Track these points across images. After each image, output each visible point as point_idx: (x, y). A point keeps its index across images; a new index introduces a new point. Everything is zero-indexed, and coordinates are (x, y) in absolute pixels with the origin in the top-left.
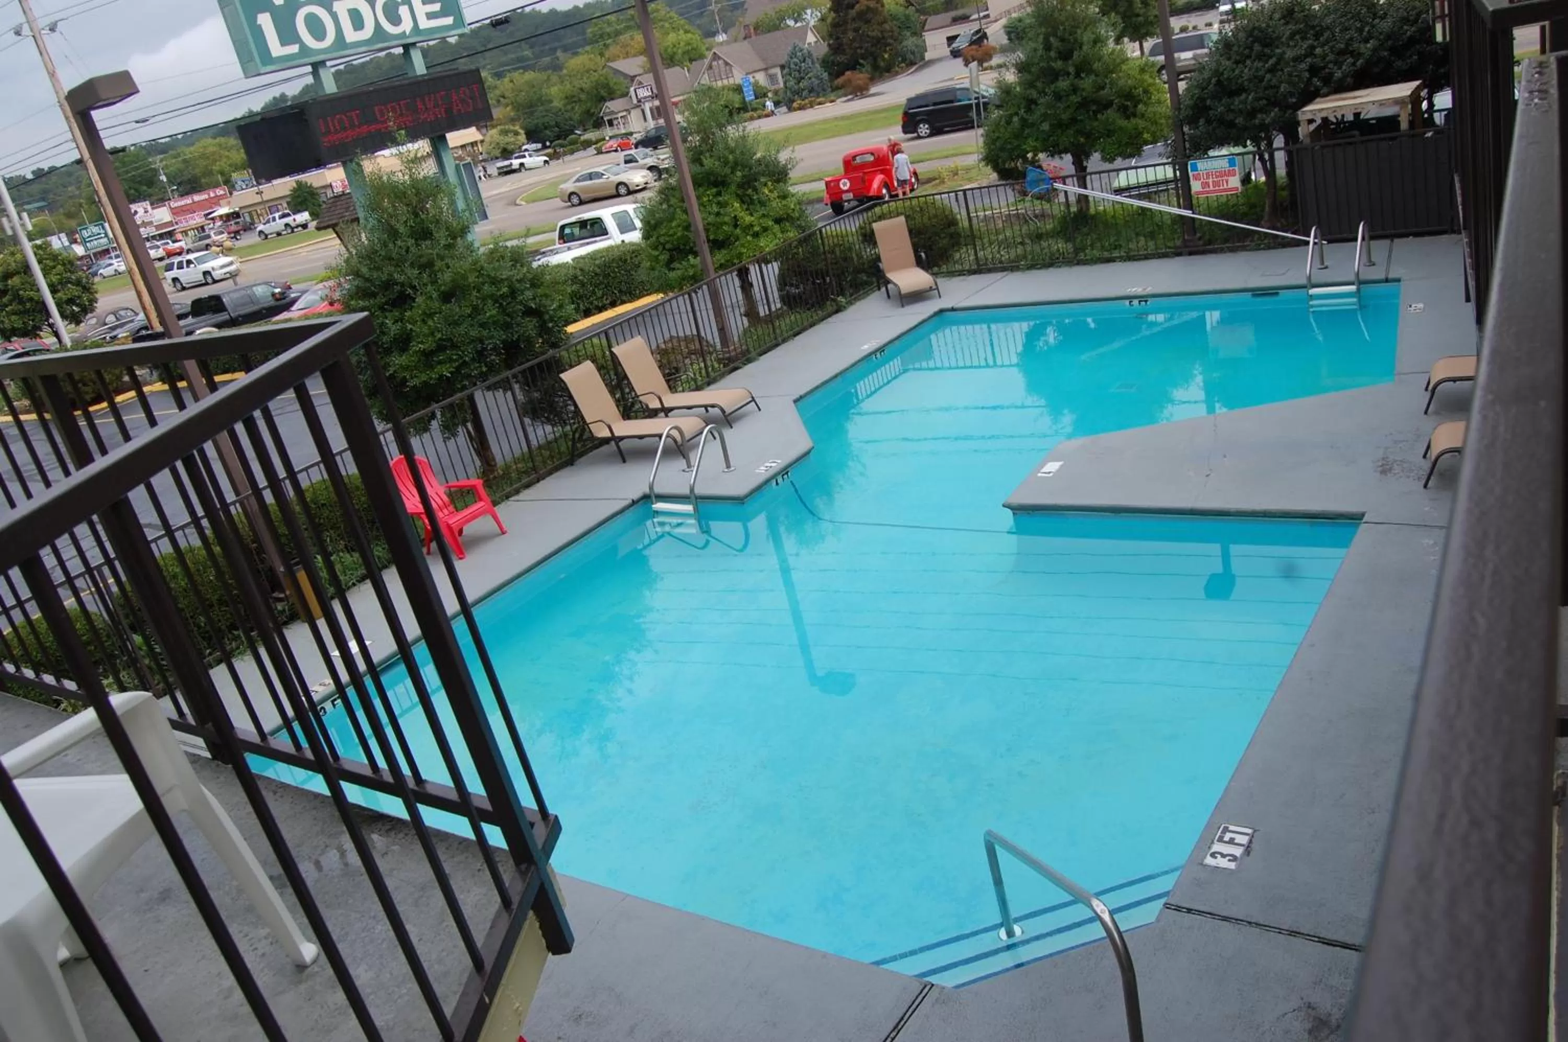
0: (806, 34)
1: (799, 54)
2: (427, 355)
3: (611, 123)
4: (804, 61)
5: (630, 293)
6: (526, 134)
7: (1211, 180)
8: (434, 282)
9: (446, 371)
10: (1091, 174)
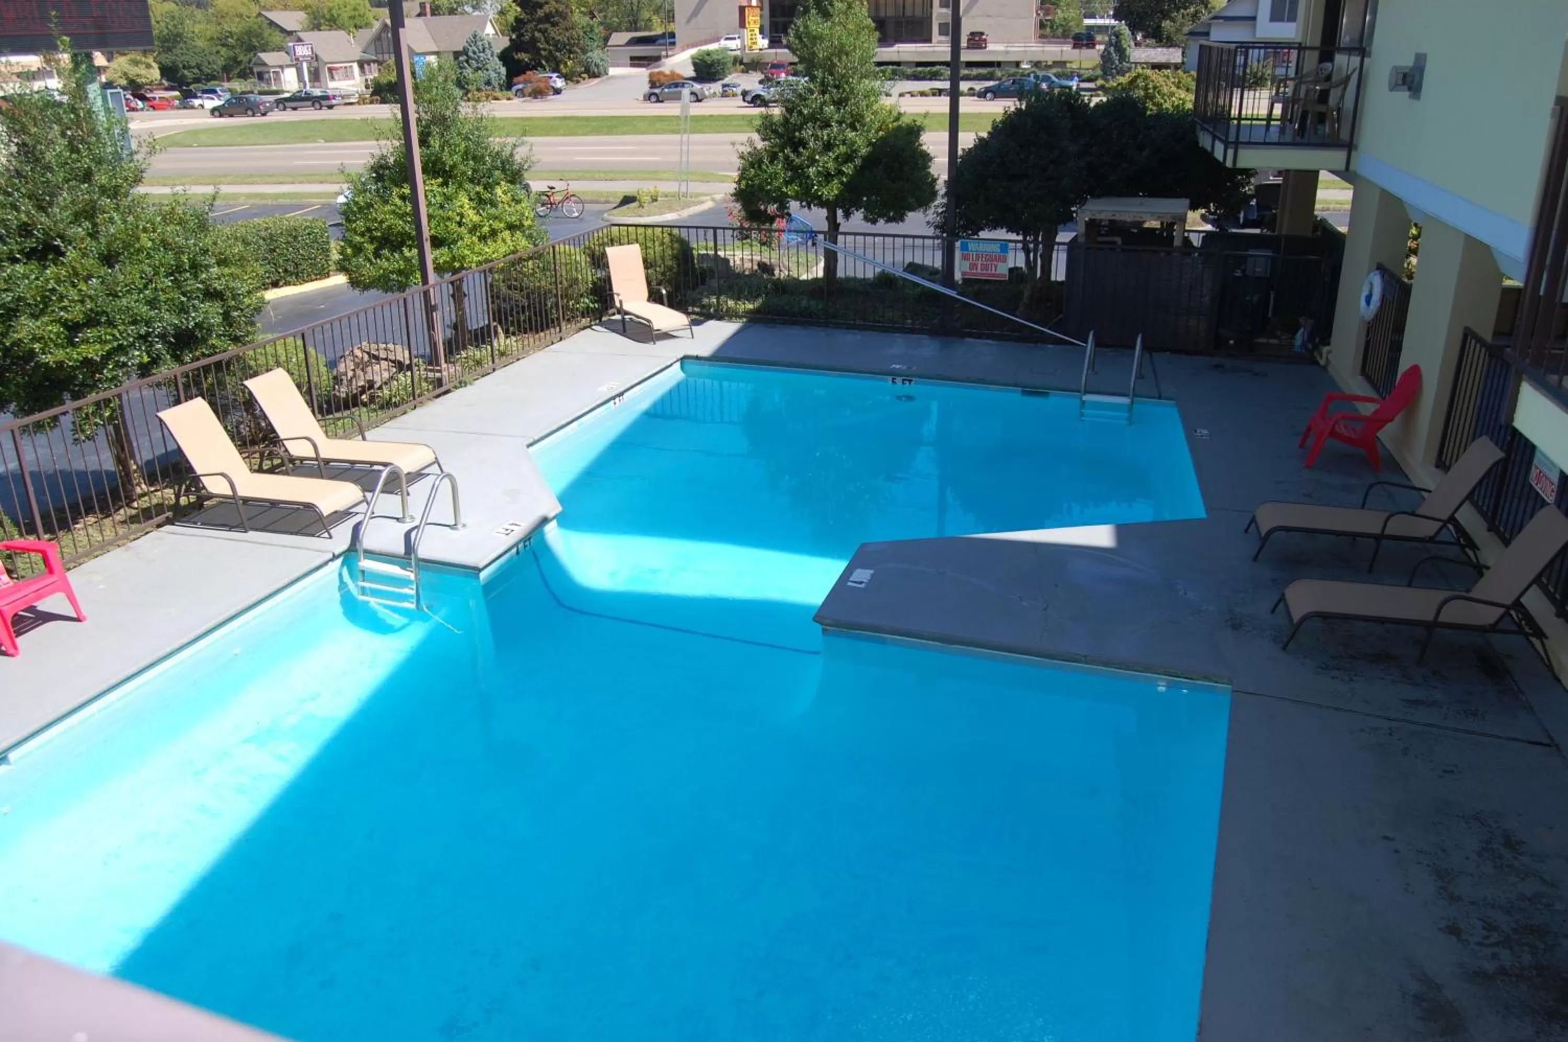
0: (485, 24)
1: (479, 43)
2: (73, 328)
3: (260, 76)
4: (484, 51)
5: (297, 275)
6: (160, 68)
7: (980, 263)
8: (94, 235)
9: (93, 352)
10: (845, 234)
